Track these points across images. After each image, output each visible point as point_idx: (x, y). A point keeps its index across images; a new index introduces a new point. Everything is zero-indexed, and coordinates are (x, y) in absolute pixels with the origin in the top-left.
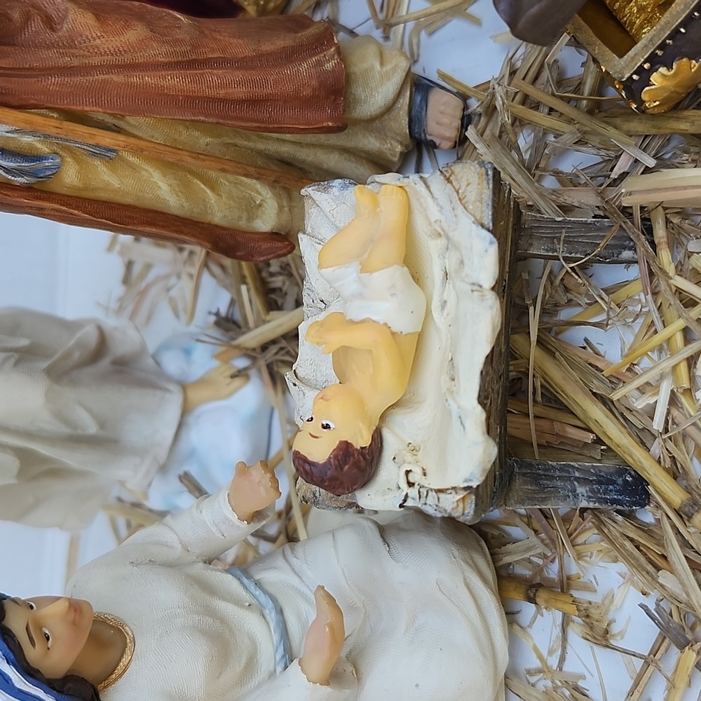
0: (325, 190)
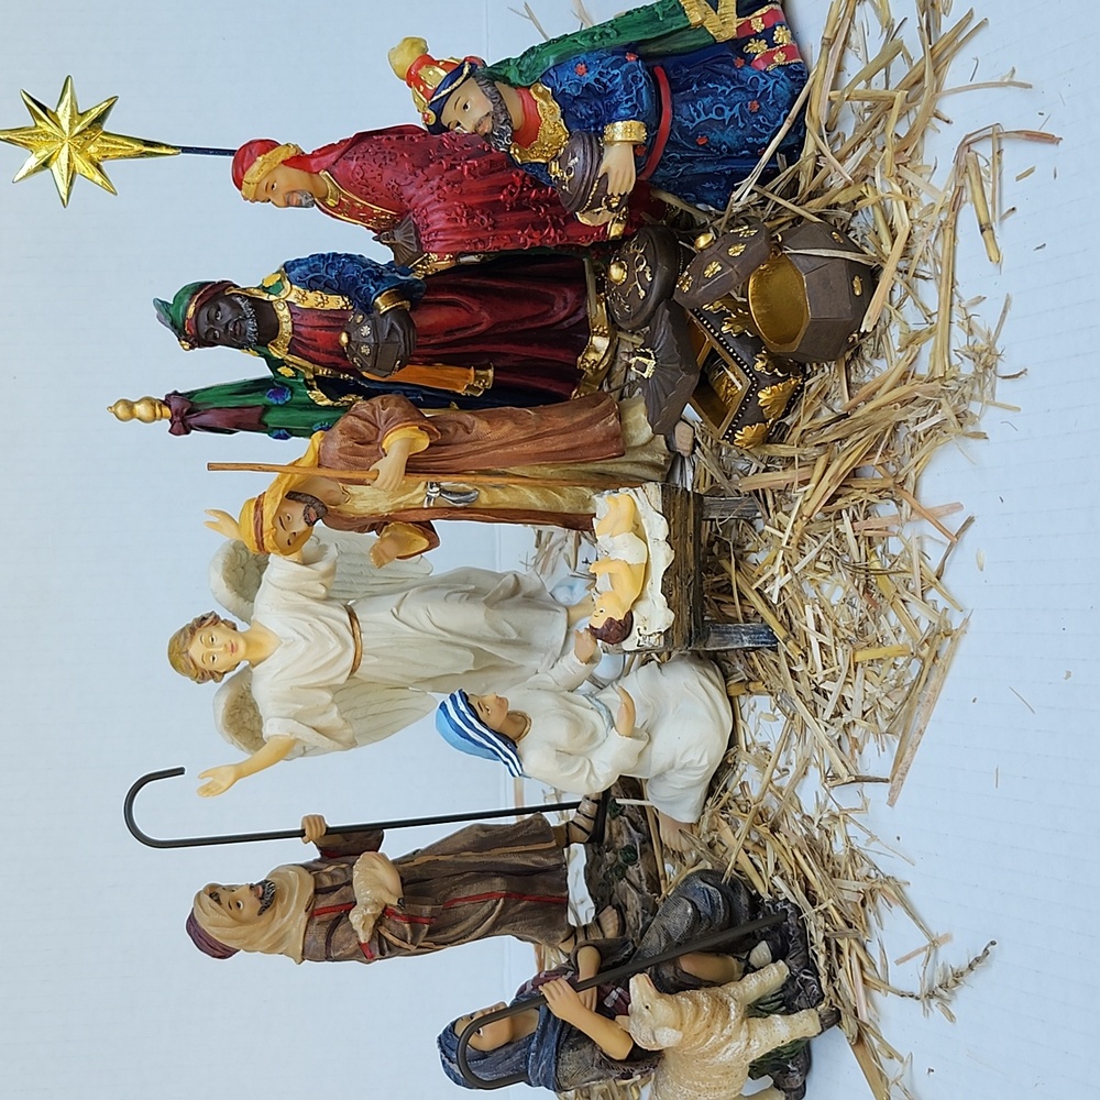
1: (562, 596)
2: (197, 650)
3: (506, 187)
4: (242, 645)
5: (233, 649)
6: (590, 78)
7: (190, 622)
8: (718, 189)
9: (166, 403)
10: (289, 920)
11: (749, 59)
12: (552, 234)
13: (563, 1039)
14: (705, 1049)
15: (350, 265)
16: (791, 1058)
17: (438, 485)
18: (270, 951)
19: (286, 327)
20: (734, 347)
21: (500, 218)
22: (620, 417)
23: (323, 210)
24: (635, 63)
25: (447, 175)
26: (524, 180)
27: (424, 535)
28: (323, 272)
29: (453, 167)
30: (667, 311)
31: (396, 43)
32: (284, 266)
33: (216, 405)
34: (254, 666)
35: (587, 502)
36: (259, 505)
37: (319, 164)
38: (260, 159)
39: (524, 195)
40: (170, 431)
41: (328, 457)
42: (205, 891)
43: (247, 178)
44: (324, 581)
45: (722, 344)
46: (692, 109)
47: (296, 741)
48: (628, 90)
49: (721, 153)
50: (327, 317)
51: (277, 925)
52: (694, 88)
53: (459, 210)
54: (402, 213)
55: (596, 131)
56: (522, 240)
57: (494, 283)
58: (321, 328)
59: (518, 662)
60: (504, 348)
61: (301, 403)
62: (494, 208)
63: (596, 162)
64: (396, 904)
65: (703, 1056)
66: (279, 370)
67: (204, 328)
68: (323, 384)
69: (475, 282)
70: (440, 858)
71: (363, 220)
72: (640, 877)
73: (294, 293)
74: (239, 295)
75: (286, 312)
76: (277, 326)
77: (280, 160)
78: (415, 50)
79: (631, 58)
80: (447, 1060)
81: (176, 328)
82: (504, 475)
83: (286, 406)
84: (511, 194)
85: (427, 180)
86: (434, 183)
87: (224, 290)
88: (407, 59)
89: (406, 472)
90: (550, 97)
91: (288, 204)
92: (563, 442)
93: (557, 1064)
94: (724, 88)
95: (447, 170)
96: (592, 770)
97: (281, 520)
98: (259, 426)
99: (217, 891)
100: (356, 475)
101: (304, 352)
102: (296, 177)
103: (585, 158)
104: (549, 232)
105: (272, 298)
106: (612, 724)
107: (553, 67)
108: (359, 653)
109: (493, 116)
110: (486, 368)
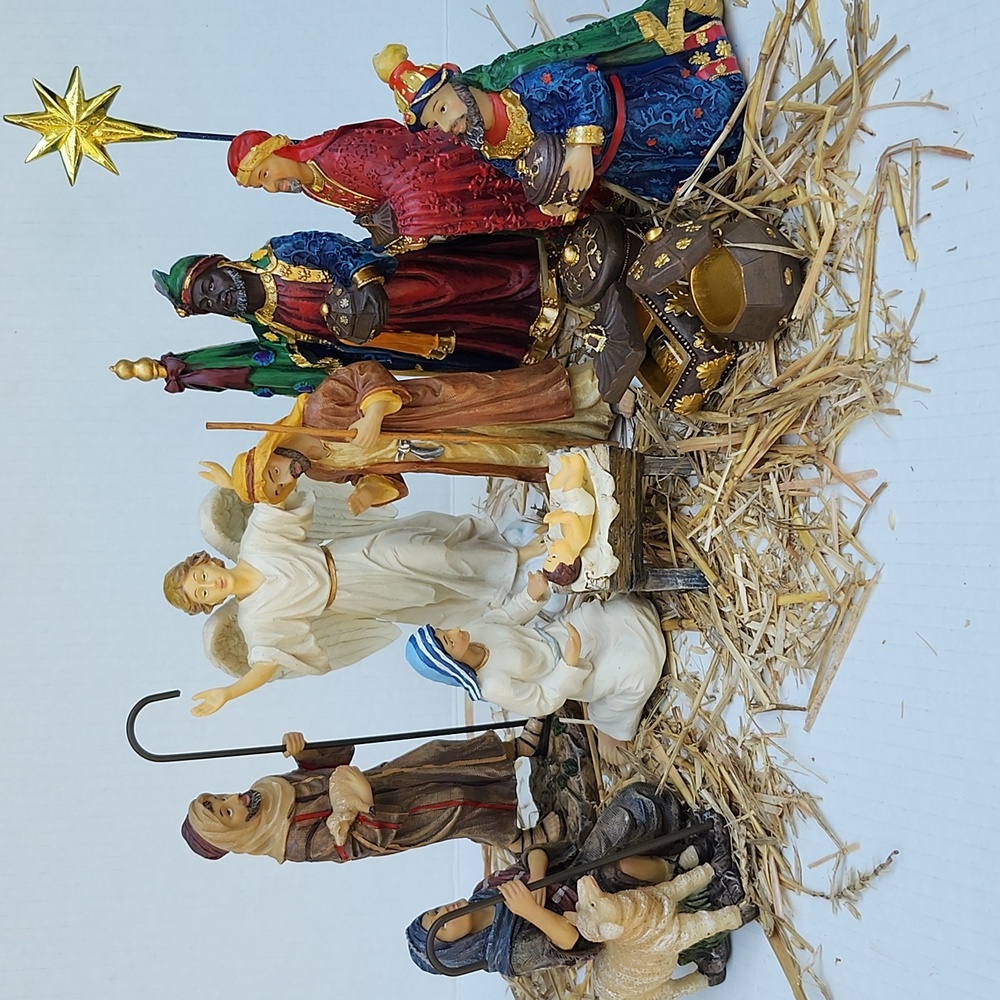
0: (554, 454)
1: (513, 538)
2: (190, 585)
3: (474, 177)
4: (230, 582)
5: (223, 585)
6: (554, 86)
7: (184, 560)
8: (664, 184)
9: (162, 363)
10: (273, 825)
11: (693, 69)
12: (514, 220)
13: (516, 931)
14: (642, 940)
15: (331, 243)
16: (715, 947)
17: (408, 442)
18: (256, 852)
19: (272, 297)
20: (676, 326)
21: (467, 206)
22: (570, 382)
23: (308, 194)
24: (594, 73)
25: (422, 167)
26: (489, 171)
27: (395, 485)
28: (306, 249)
29: (427, 159)
30: (617, 293)
31: (380, 49)
32: (271, 242)
33: (208, 366)
34: (240, 600)
35: (538, 457)
36: (250, 459)
37: (306, 154)
38: (254, 149)
39: (489, 184)
40: (166, 389)
41: (312, 417)
42: (199, 800)
43: (242, 166)
44: (303, 525)
45: (665, 323)
46: (644, 114)
47: (278, 666)
48: (588, 98)
49: (668, 153)
50: (309, 289)
51: (263, 830)
52: (646, 95)
53: (432, 199)
54: (381, 199)
55: (559, 133)
56: (487, 226)
57: (457, 260)
58: (304, 298)
59: (472, 596)
60: (465, 317)
61: (283, 365)
62: (463, 197)
63: (559, 161)
64: (368, 811)
65: (640, 946)
66: (264, 335)
67: (199, 298)
68: (303, 348)
69: (441, 258)
70: (405, 770)
71: (344, 204)
72: (580, 786)
73: (279, 267)
74: (231, 269)
75: (272, 284)
76: (264, 296)
77: (271, 151)
78: (397, 56)
79: (591, 69)
80: (415, 949)
81: (173, 297)
82: (466, 433)
83: (270, 367)
84: (479, 184)
85: (404, 171)
86: (410, 174)
87: (216, 264)
88: (390, 64)
89: (382, 431)
90: (518, 102)
91: (279, 190)
92: (519, 404)
93: (511, 953)
94: (672, 96)
95: (421, 162)
96: (542, 695)
97: (270, 473)
98: (246, 385)
99: (210, 799)
100: (338, 434)
101: (288, 320)
102: (286, 166)
103: (549, 158)
104: (511, 218)
105: (260, 271)
106: (560, 655)
107: (522, 76)
108: (334, 588)
109: (467, 118)
110: (449, 335)
